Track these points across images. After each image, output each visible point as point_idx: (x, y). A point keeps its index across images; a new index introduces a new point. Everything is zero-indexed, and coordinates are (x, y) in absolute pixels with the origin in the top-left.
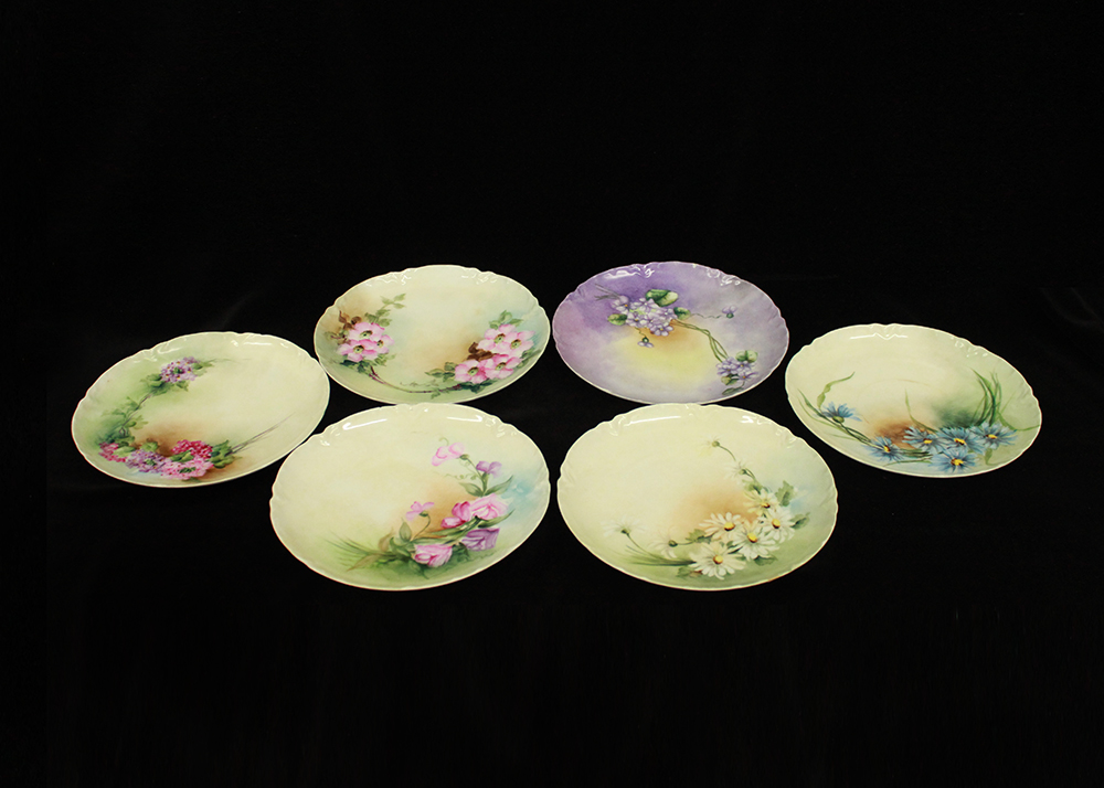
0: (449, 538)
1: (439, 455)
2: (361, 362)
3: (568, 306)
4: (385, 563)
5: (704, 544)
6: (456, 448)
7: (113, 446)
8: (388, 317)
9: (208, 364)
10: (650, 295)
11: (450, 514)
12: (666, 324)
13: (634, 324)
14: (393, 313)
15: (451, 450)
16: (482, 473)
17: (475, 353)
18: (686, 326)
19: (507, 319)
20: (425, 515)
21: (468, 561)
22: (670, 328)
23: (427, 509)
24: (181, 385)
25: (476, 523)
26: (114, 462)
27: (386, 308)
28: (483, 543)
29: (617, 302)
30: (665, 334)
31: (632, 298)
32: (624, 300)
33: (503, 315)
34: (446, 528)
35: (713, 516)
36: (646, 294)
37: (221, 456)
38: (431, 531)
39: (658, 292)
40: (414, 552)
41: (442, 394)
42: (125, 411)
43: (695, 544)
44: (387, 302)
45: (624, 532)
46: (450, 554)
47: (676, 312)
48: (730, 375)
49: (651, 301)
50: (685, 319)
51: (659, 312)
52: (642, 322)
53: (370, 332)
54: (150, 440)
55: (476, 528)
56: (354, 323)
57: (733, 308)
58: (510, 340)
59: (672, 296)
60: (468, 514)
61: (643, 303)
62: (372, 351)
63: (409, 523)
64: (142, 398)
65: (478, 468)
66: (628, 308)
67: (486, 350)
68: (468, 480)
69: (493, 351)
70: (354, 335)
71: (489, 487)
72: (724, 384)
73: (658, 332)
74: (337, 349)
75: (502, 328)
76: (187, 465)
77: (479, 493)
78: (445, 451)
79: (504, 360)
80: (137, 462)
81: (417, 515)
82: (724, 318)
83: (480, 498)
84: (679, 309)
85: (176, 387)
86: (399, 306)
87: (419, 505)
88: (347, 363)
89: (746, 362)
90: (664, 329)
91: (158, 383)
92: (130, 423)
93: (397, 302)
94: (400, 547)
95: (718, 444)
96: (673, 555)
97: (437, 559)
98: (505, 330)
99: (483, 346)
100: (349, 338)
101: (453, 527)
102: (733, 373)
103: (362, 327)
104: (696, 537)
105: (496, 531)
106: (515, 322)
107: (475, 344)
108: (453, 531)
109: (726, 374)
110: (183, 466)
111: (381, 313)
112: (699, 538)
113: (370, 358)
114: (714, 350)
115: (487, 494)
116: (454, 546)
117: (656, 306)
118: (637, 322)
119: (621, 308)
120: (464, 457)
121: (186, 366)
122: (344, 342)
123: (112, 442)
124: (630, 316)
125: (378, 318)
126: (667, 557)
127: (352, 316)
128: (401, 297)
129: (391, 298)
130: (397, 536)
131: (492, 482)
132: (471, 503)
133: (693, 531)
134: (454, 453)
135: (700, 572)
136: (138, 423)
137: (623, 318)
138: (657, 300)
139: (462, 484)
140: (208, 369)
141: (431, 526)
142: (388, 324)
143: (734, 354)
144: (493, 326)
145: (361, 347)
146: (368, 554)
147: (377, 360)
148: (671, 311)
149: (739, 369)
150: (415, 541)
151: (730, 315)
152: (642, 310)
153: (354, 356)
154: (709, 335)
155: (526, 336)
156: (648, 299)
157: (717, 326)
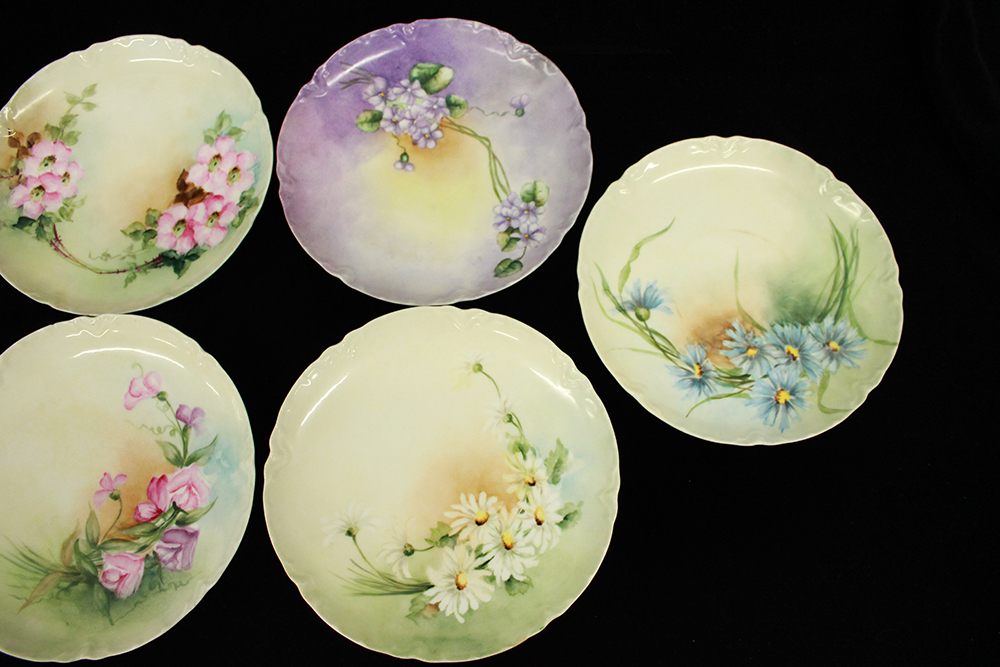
0: (142, 541)
1: (134, 391)
2: (42, 217)
3: (303, 106)
4: (66, 590)
5: (447, 549)
6: (153, 382)
8: (76, 128)
10: (415, 73)
11: (144, 497)
12: (434, 126)
13: (390, 129)
14: (84, 121)
15: (146, 384)
16: (182, 425)
17: (187, 194)
18: (461, 129)
19: (225, 129)
20: (116, 498)
21: (162, 590)
22: (438, 134)
23: (119, 486)
25: (174, 516)
27: (73, 112)
28: (180, 555)
29: (370, 89)
30: (431, 144)
31: (392, 82)
32: (380, 83)
33: (222, 118)
34: (140, 522)
35: (463, 497)
36: (410, 71)
38: (124, 528)
39: (427, 67)
40: (101, 566)
41: (140, 276)
43: (436, 549)
44: (73, 101)
45: (349, 533)
46: (141, 572)
47: (450, 105)
48: (510, 230)
49: (417, 84)
50: (462, 118)
51: (426, 104)
52: (404, 124)
53: (52, 159)
55: (174, 526)
56: (31, 145)
57: (524, 99)
58: (227, 166)
59: (446, 74)
60: (166, 497)
61: (406, 88)
62: (56, 193)
63: (97, 513)
65: (178, 416)
66: (385, 99)
67: (197, 185)
68: (166, 437)
69: (207, 189)
70: (32, 168)
71: (190, 451)
72: (498, 248)
73: (422, 142)
74: (8, 198)
75: (219, 142)
77: (181, 461)
78: (139, 386)
79: (217, 206)
81: (106, 497)
82: (512, 118)
83: (179, 470)
84: (454, 98)
86: (90, 106)
87: (110, 479)
88: (23, 222)
89: (532, 204)
90: (431, 137)
93: (86, 100)
94: (86, 557)
95: (479, 368)
96: (406, 573)
97: (128, 581)
98: (223, 147)
99: (195, 178)
100: (25, 173)
101: (148, 521)
102: (514, 224)
103: (42, 150)
104: (438, 537)
105: (194, 535)
106: (235, 132)
107: (185, 174)
108: (146, 528)
109: (504, 227)
111: (67, 120)
112: (443, 538)
113: (53, 207)
114: (493, 174)
115: (187, 465)
116: (147, 556)
117: (422, 93)
118: (396, 123)
119: (375, 100)
120: (161, 396)
122: (19, 183)
124: (387, 114)
125: (62, 132)
126: (399, 578)
127: (28, 133)
128: (91, 90)
129: (79, 94)
130: (83, 537)
131: (195, 443)
132: (169, 477)
133: (435, 526)
134: (150, 388)
135: (436, 606)
137: (377, 118)
138: (425, 81)
139: (159, 443)
141: (123, 518)
142: (76, 140)
143: (519, 187)
144: (209, 140)
145: (41, 188)
146: (48, 572)
147: (62, 211)
148: (442, 101)
149: (523, 219)
150: (103, 547)
151: (520, 111)
152: (403, 100)
153: (32, 210)
154: (489, 148)
155: (246, 163)
156: (412, 81)
157: (498, 128)
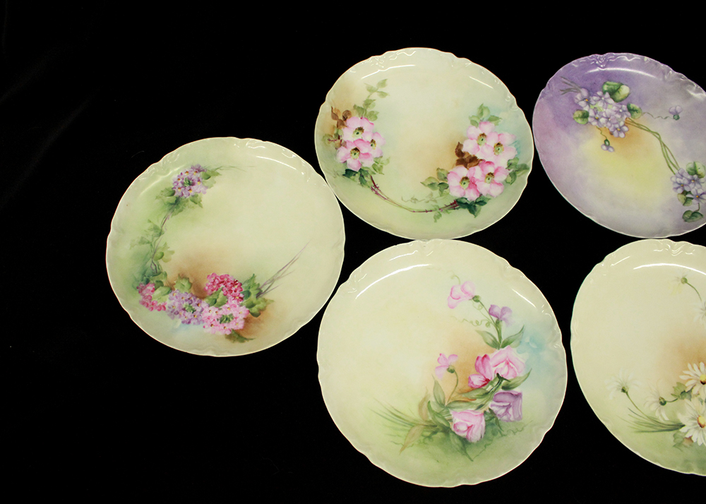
0: (479, 401)
1: (454, 295)
2: (361, 170)
3: (541, 104)
4: (429, 437)
5: (686, 400)
6: (468, 288)
7: (150, 288)
8: (375, 109)
9: (215, 173)
10: (605, 88)
11: (473, 370)
12: (622, 123)
13: (595, 123)
14: (379, 105)
15: (463, 290)
16: (495, 319)
17: (465, 160)
18: (639, 126)
19: (486, 116)
20: (452, 371)
21: (502, 435)
22: (625, 128)
23: (453, 363)
24: (196, 200)
25: (499, 383)
26: (155, 311)
27: (371, 98)
28: (511, 411)
29: (578, 96)
30: (622, 135)
31: (591, 92)
32: (585, 93)
33: (482, 109)
34: (473, 389)
35: (689, 366)
36: (602, 88)
37: (253, 297)
38: (462, 393)
39: (613, 84)
40: (451, 420)
41: (444, 215)
42: (149, 239)
43: (679, 401)
44: (371, 90)
45: (623, 390)
46: (483, 423)
47: (631, 110)
48: (685, 193)
49: (607, 95)
50: (639, 118)
51: (614, 108)
52: (602, 120)
53: (361, 129)
54: (182, 277)
55: (501, 390)
56: (345, 119)
57: (678, 109)
58: (492, 142)
59: (625, 90)
60: (490, 371)
61: (601, 97)
62: (367, 154)
63: (440, 383)
64: (161, 219)
65: (491, 313)
66: (588, 103)
67: (471, 153)
68: (483, 328)
69: (479, 157)
70: (348, 134)
71: (504, 338)
72: (680, 204)
73: (615, 132)
74: (336, 155)
75: (482, 125)
76: (225, 311)
77: (496, 345)
78: (458, 292)
79: (491, 169)
80: (177, 309)
81: (444, 371)
82: (671, 120)
83: (497, 351)
84: (632, 106)
85: (191, 203)
86: (383, 95)
87: (445, 358)
88: (349, 173)
89: (695, 176)
90: (621, 130)
91: (173, 199)
92: (158, 254)
93: (380, 90)
94: (438, 414)
95: (685, 281)
96: (664, 416)
97: (474, 430)
98: (486, 129)
99: (469, 148)
100: (344, 138)
101: (480, 388)
102: (687, 189)
103: (354, 123)
104: (679, 393)
105: (518, 396)
106: (493, 119)
107: (459, 146)
108: (480, 392)
109: (680, 191)
110: (220, 312)
111: (368, 103)
112: (682, 393)
113: (368, 164)
114: (666, 156)
115: (503, 347)
116: (485, 412)
117: (611, 101)
118: (598, 120)
119: (582, 104)
120: (476, 299)
121: (195, 176)
122: (341, 145)
123: (148, 282)
124: (591, 113)
125: (365, 111)
126: (662, 421)
127: (342, 110)
128: (383, 83)
129: (374, 85)
130: (432, 400)
131: (506, 332)
132: (491, 356)
133: (675, 385)
134: (466, 293)
135: (690, 438)
136: (165, 252)
137: (585, 116)
138: (612, 93)
139: (479, 332)
140: (216, 178)
141: (460, 385)
142: (376, 117)
143: (685, 165)
144: (474, 123)
145: (356, 149)
146: (412, 425)
147: (374, 166)
148: (624, 107)
149: (691, 185)
150: (449, 407)
151: (676, 116)
152: (600, 105)
153: (353, 164)
154: (659, 139)
155: (507, 140)
156: (604, 93)
157: (664, 127)
